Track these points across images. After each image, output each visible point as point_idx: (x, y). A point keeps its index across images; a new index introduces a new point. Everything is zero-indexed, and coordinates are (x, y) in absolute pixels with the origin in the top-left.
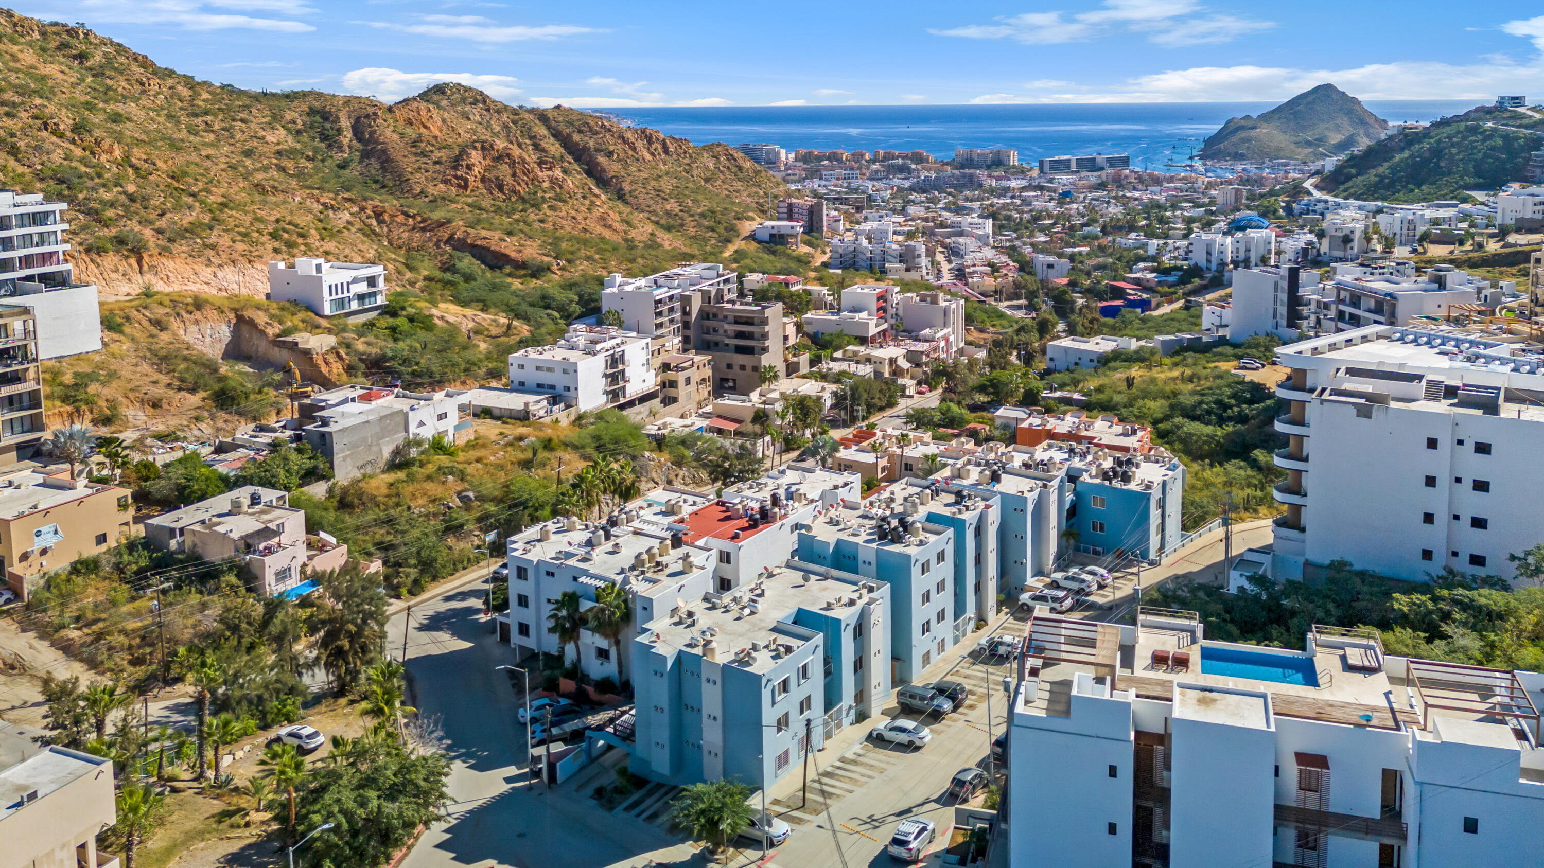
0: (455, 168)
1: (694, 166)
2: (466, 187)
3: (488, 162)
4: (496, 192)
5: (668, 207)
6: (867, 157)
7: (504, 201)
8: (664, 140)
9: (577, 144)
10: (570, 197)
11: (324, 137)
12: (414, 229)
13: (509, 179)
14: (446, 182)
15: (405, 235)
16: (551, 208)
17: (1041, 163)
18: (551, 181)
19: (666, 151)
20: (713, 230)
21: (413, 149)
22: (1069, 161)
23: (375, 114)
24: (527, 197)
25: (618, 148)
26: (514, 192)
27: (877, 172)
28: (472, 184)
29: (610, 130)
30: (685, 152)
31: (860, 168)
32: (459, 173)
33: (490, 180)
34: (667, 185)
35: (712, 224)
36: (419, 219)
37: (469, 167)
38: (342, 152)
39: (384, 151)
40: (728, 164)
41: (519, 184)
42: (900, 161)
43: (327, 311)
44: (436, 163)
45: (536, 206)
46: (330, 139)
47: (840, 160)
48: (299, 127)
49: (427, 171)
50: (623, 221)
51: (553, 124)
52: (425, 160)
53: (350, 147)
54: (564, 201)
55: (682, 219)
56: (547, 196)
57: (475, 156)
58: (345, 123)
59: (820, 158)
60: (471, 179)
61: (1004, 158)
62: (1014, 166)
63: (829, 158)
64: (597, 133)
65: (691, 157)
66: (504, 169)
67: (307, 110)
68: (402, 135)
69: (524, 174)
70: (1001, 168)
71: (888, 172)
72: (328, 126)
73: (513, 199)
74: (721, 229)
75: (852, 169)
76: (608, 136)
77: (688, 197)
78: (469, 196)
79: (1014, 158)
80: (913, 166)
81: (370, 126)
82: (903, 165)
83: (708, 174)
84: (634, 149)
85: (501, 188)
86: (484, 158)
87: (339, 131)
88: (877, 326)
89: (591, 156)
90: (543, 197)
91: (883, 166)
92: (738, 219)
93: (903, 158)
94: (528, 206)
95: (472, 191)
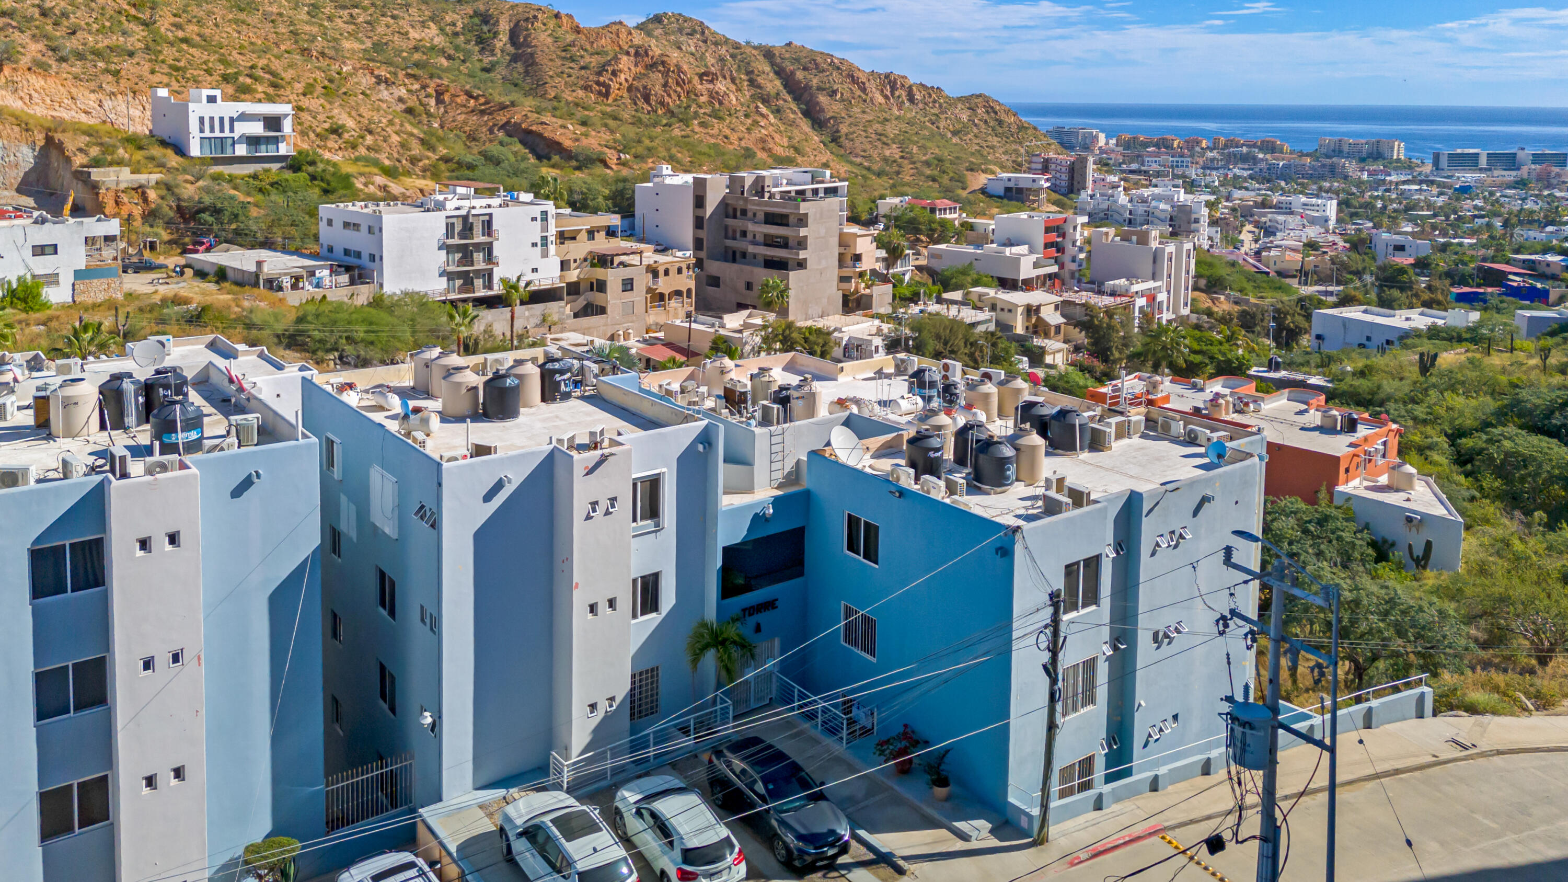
0: (599, 74)
1: (943, 116)
2: (607, 95)
3: (639, 69)
4: (641, 103)
5: (887, 153)
6: (1204, 145)
7: (649, 113)
8: (910, 87)
9: (799, 82)
10: (730, 115)
11: (480, 41)
12: (473, 111)
13: (658, 89)
14: (586, 88)
15: (461, 118)
16: (703, 124)
17: (1436, 158)
18: (711, 96)
19: (911, 99)
20: (934, 180)
21: (563, 54)
22: (1476, 155)
23: (535, 17)
24: (676, 110)
25: (843, 87)
26: (662, 104)
27: (1212, 160)
28: (614, 92)
29: (838, 68)
30: (934, 101)
31: (1192, 156)
32: (602, 79)
33: (637, 89)
34: (891, 130)
35: (936, 173)
36: (482, 100)
37: (614, 73)
38: (493, 55)
39: (532, 55)
40: (986, 117)
41: (669, 95)
42: (1245, 149)
43: (195, 150)
44: (583, 68)
45: (685, 122)
46: (484, 43)
47: (1169, 146)
48: (458, 29)
49: (570, 76)
50: (790, 147)
51: (778, 60)
52: (572, 65)
53: (502, 51)
54: (720, 118)
55: (900, 166)
56: (702, 111)
57: (625, 62)
58: (504, 26)
59: (1145, 145)
60: (614, 85)
61: (1385, 150)
62: (1398, 160)
63: (1157, 145)
64: (823, 71)
65: (941, 106)
66: (656, 78)
67: (471, 13)
68: (556, 39)
69: (678, 84)
70: (1380, 162)
71: (1228, 162)
72: (485, 28)
73: (660, 112)
74: (945, 180)
75: (1182, 156)
76: (835, 74)
77: (915, 143)
78: (609, 105)
79: (1399, 151)
80: (1261, 156)
81: (527, 29)
82: (1248, 153)
83: (960, 126)
84: (864, 90)
85: (647, 99)
86: (636, 65)
87: (496, 34)
88: (1036, 265)
89: (811, 95)
90: (696, 113)
91: (1222, 154)
92: (972, 170)
93: (1248, 146)
94: (673, 120)
95: (616, 100)
